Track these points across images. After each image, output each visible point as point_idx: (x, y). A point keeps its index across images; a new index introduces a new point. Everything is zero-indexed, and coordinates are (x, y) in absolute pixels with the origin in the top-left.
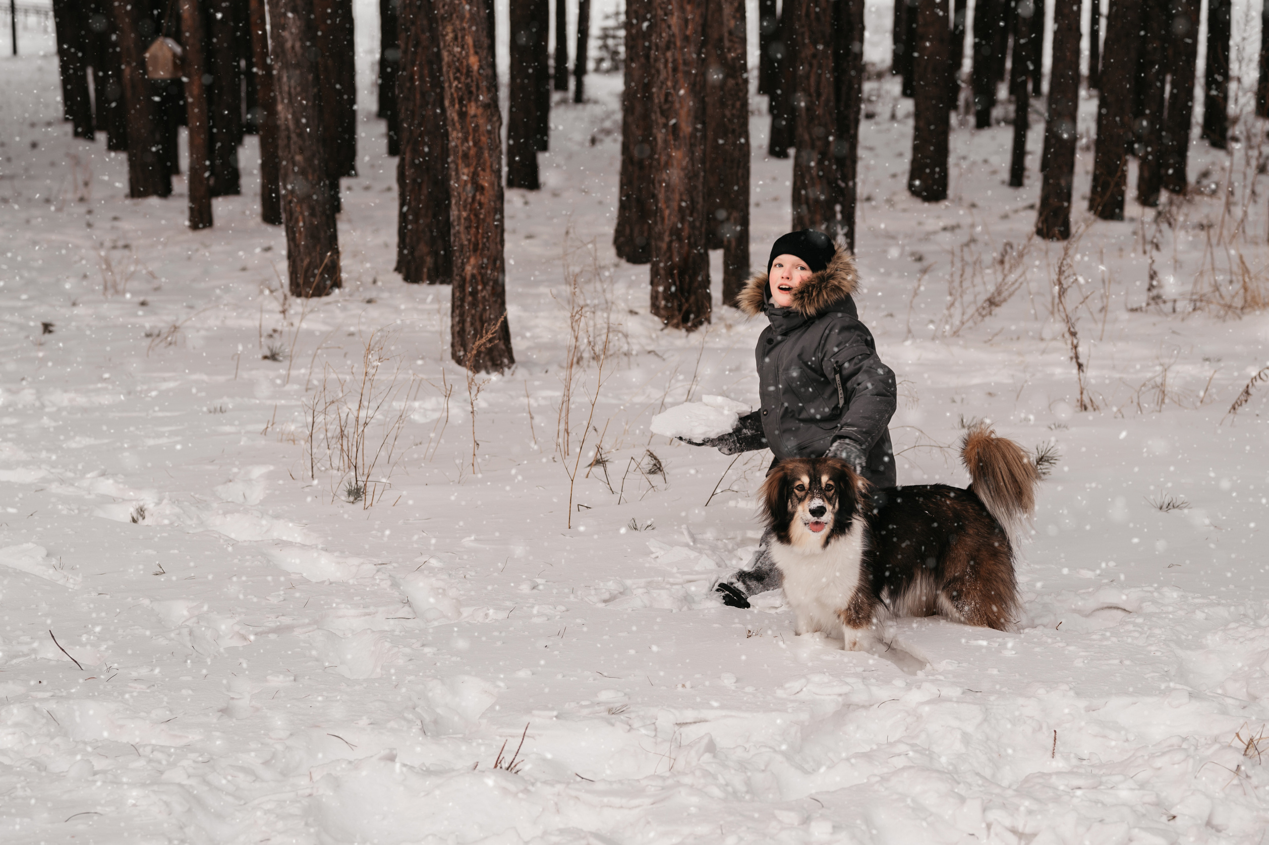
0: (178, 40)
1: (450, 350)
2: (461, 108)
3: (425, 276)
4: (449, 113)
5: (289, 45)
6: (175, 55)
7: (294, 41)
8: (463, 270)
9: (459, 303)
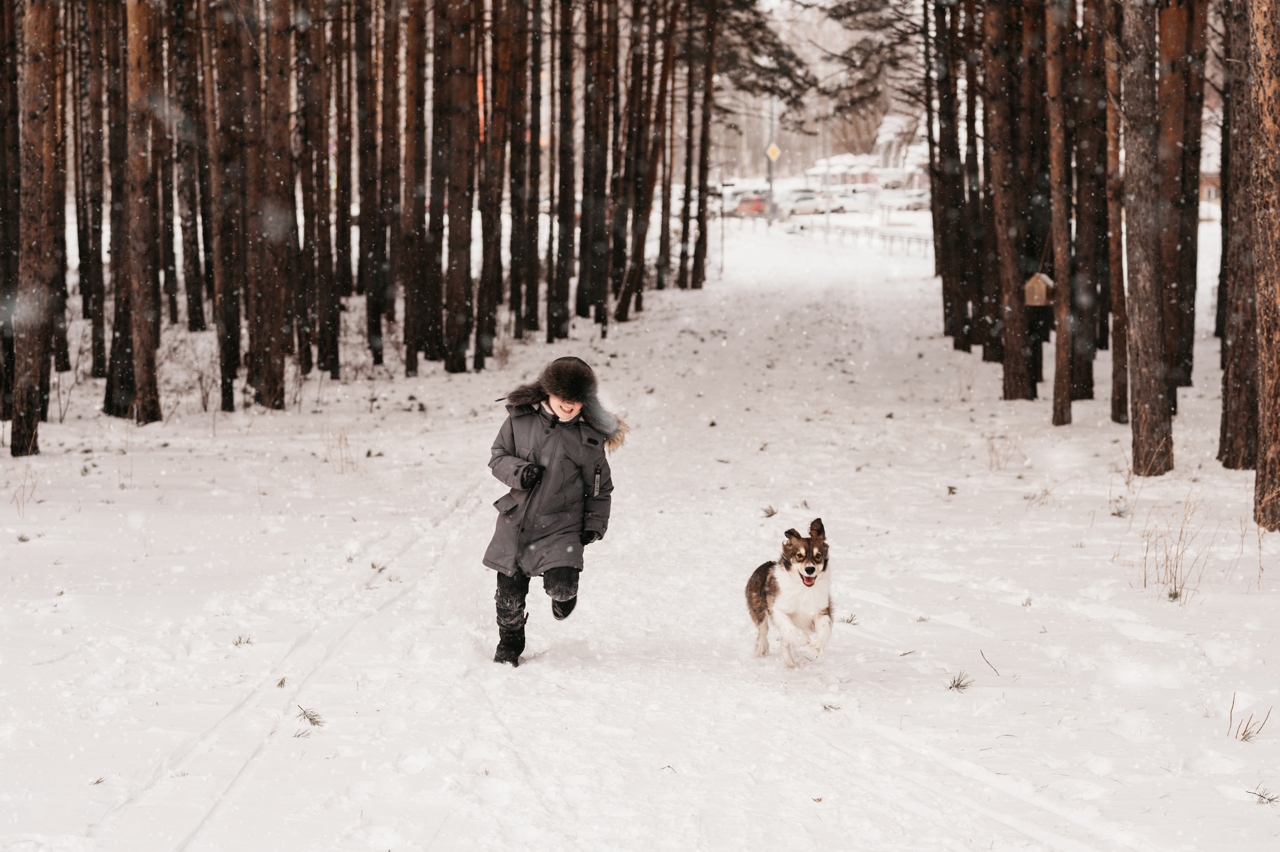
0: (1051, 276)
1: (1253, 514)
2: (1268, 336)
3: (1240, 463)
4: (1259, 339)
5: (1141, 284)
6: (1048, 287)
7: (1145, 282)
8: (1265, 454)
9: (1261, 479)
